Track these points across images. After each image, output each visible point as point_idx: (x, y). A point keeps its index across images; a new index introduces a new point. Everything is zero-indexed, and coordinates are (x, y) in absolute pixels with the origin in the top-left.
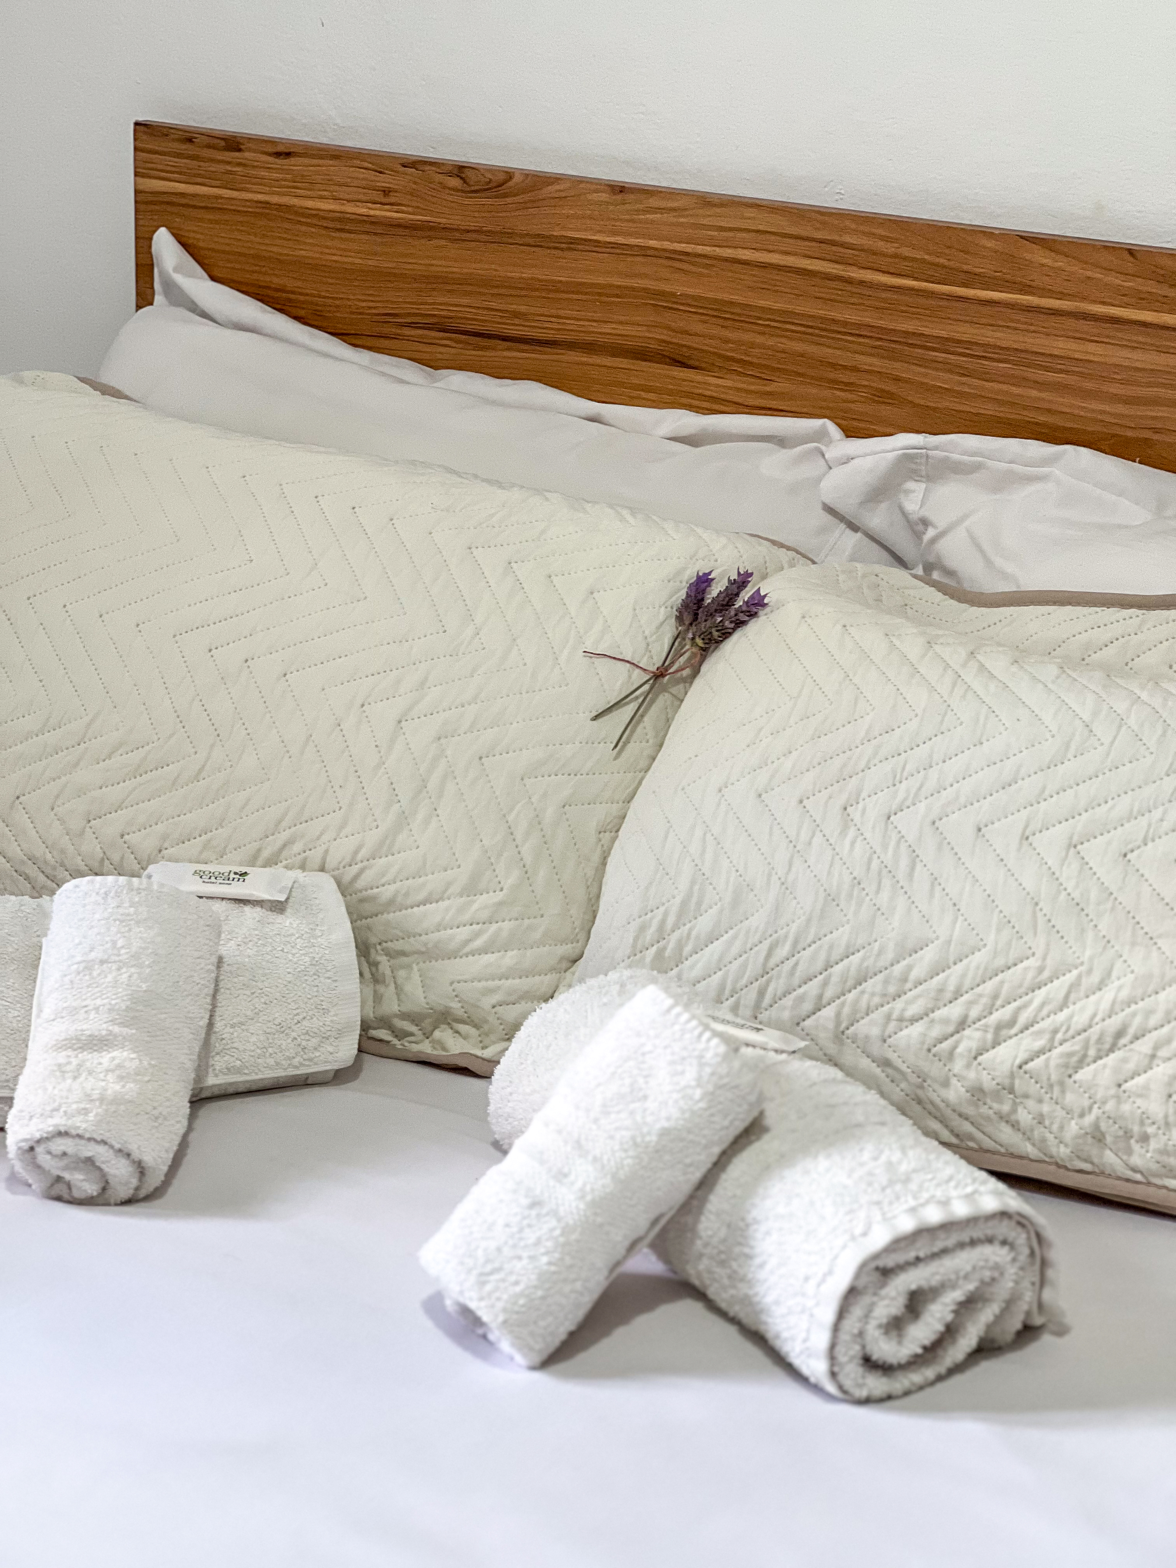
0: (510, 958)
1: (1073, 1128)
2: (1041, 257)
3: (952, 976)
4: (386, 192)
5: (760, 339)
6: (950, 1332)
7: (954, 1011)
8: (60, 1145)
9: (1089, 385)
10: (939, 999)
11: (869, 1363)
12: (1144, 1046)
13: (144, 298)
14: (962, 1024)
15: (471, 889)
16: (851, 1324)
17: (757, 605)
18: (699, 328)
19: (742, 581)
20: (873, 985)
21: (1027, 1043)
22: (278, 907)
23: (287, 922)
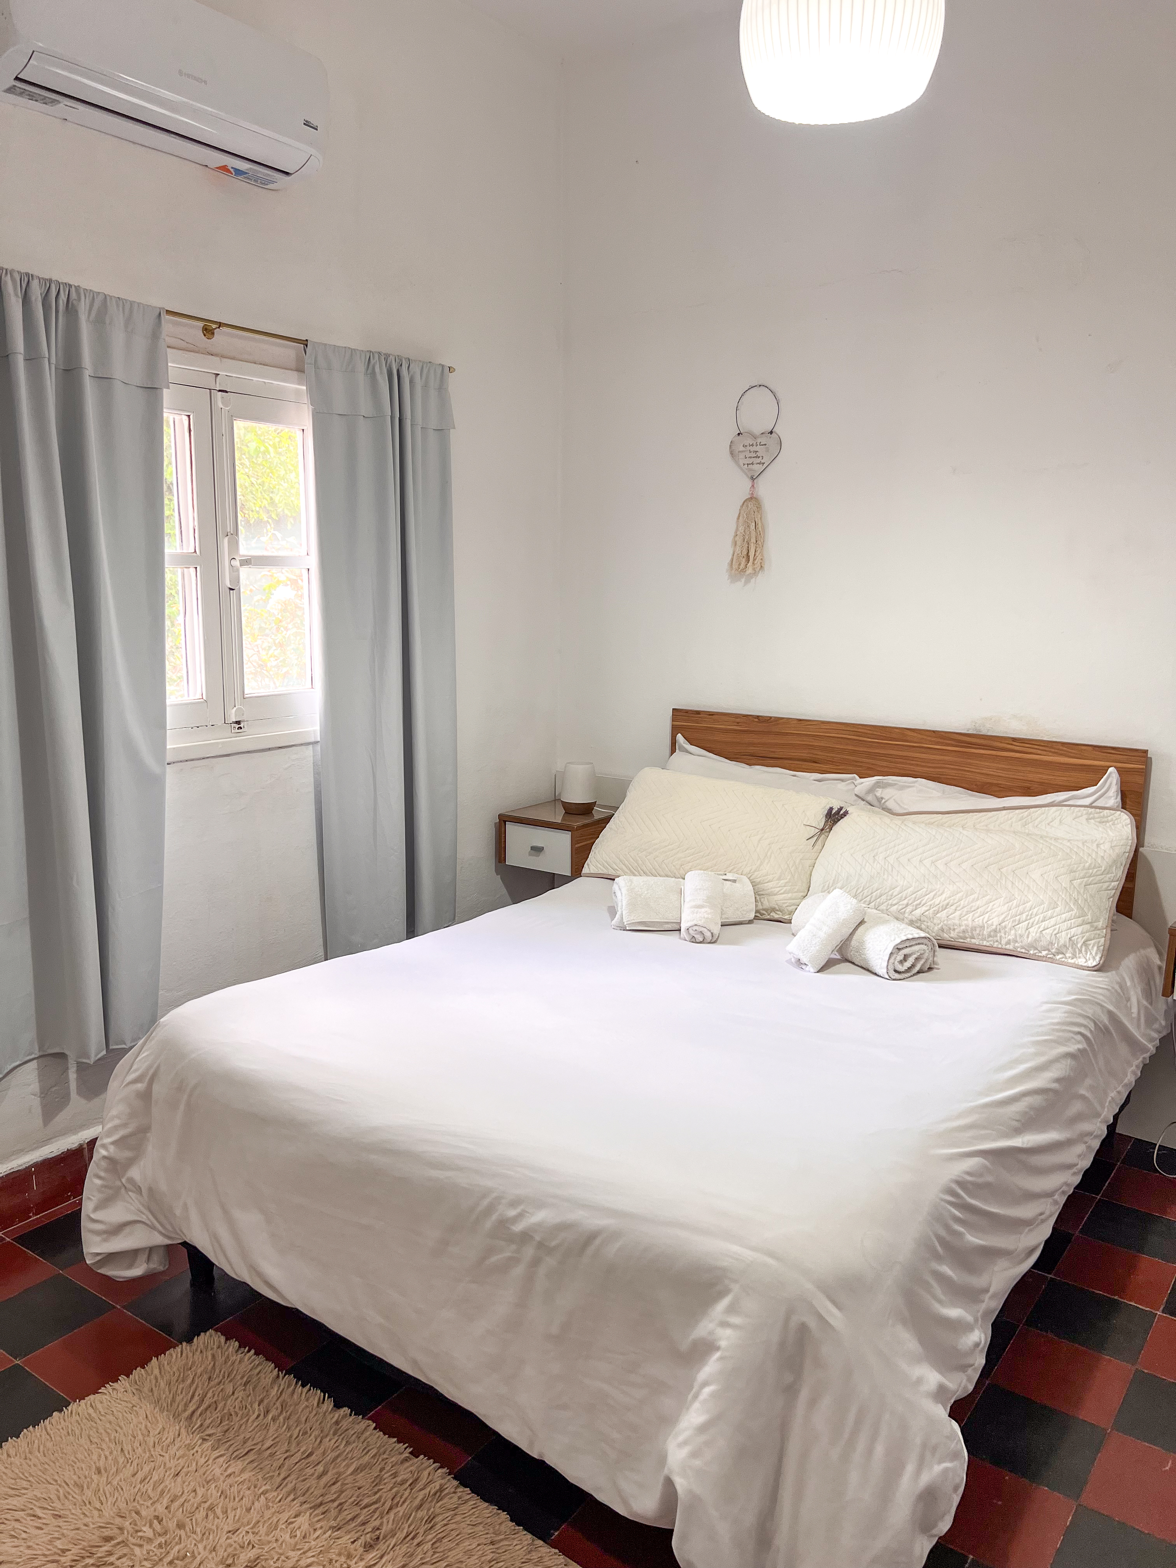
0: (790, 895)
1: (936, 928)
2: (910, 733)
3: (904, 894)
4: (738, 723)
5: (837, 756)
6: (913, 966)
7: (905, 902)
8: (695, 928)
9: (923, 764)
10: (901, 900)
11: (896, 971)
12: (953, 907)
13: (673, 751)
14: (907, 905)
15: (779, 879)
16: (892, 961)
17: (846, 813)
18: (821, 753)
19: (841, 808)
20: (884, 897)
21: (924, 908)
22: (734, 881)
23: (737, 885)
